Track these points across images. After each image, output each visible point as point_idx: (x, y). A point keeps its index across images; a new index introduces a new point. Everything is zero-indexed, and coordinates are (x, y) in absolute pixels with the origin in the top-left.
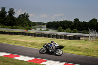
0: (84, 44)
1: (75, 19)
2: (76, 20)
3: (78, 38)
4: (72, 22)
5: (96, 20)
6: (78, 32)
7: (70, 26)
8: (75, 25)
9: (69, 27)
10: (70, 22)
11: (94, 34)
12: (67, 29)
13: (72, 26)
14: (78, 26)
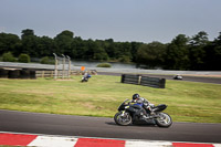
0: (43, 86)
1: (23, 31)
2: (28, 33)
3: (31, 74)
4: (17, 37)
5: (72, 34)
6: (32, 61)
7: (12, 46)
8: (25, 44)
9: (10, 50)
10: (13, 38)
11: (66, 66)
12: (5, 54)
13: (16, 48)
14: (32, 47)
